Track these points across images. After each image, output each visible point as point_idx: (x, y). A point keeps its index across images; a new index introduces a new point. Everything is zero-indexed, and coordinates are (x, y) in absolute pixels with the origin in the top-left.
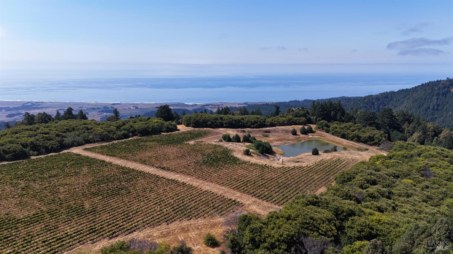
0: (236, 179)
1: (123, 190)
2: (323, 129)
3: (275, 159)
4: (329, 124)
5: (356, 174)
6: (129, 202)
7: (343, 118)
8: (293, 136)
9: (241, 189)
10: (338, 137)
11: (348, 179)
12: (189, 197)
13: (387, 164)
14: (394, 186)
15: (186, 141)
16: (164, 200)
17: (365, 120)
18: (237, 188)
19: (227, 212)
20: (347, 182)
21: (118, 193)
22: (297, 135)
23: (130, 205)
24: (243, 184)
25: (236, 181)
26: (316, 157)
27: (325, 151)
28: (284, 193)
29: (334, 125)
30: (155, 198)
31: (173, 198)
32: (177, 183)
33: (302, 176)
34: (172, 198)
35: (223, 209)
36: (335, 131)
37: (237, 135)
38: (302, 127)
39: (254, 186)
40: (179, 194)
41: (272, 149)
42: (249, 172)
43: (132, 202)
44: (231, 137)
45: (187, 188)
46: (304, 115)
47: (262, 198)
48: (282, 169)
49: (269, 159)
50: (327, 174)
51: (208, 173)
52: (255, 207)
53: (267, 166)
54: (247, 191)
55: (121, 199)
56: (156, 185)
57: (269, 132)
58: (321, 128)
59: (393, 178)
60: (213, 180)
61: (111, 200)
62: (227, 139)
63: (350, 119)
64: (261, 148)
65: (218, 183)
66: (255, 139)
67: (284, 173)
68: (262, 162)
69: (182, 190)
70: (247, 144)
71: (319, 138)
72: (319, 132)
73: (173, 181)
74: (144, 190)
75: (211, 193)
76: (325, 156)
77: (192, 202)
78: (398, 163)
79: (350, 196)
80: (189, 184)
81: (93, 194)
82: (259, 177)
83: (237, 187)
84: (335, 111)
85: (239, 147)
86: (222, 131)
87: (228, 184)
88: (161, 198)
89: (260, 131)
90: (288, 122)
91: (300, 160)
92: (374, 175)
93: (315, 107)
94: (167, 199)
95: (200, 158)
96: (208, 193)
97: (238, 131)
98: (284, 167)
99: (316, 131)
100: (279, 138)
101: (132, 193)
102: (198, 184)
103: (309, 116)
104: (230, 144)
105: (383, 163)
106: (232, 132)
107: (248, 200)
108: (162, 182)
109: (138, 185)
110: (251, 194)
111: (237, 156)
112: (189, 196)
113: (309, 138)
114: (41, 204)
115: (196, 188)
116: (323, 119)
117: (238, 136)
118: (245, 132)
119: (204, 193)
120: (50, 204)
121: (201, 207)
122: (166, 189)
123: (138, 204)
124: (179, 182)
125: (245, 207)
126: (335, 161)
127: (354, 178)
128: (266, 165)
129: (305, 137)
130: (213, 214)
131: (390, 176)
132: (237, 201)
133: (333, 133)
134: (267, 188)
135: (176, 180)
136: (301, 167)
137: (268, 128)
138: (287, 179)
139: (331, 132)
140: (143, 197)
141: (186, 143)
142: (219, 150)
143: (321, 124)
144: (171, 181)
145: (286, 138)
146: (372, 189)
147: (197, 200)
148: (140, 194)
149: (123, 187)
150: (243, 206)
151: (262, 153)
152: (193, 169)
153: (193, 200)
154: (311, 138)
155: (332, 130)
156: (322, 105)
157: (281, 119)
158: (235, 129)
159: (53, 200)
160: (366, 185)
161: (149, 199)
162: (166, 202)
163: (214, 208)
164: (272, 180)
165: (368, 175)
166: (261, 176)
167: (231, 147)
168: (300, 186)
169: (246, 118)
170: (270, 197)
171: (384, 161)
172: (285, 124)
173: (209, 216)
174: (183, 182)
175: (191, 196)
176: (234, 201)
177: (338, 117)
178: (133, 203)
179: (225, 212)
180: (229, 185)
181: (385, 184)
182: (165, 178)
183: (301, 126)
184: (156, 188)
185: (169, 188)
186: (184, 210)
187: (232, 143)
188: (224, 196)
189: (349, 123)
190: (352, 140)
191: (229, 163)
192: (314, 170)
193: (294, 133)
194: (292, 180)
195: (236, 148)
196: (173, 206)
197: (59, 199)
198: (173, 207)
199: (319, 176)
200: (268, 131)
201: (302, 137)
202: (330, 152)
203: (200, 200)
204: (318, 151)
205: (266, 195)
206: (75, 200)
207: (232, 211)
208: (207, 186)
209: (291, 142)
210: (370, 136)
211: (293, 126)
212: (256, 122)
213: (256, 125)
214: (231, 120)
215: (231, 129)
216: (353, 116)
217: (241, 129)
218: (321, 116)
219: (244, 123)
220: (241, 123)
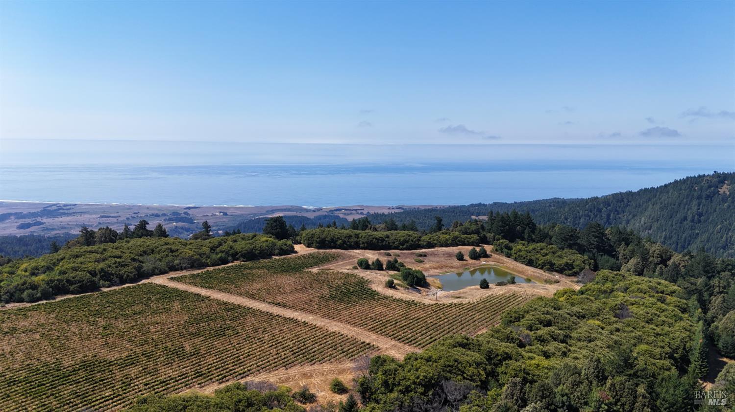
0: (372, 319)
1: (230, 330)
2: (502, 252)
3: (428, 293)
4: (511, 245)
5: (528, 312)
6: (238, 344)
7: (534, 237)
8: (458, 261)
9: (378, 330)
10: (522, 263)
11: (516, 318)
12: (312, 340)
13: (573, 301)
14: (576, 329)
15: (307, 267)
16: (281, 342)
18: (373, 330)
19: (358, 357)
20: (514, 322)
21: (223, 333)
22: (465, 260)
23: (240, 347)
24: (381, 324)
25: (372, 320)
26: (484, 291)
27: (498, 283)
28: (432, 336)
29: (518, 246)
30: (270, 340)
31: (293, 340)
32: (296, 322)
33: (460, 315)
34: (291, 340)
35: (354, 353)
36: (519, 255)
37: (378, 260)
38: (472, 249)
39: (395, 327)
40: (300, 336)
41: (425, 280)
42: (391, 309)
43: (242, 344)
44: (370, 262)
45: (310, 329)
46: (477, 232)
47: (403, 341)
48: (434, 306)
49: (420, 293)
50: (493, 313)
51: (337, 310)
52: (393, 352)
53: (415, 302)
54: (385, 333)
55: (228, 341)
56: (270, 325)
57: (425, 256)
58: (499, 250)
59: (576, 318)
60: (342, 319)
61: (216, 341)
62: (364, 265)
63: (544, 237)
64: (409, 279)
65: (349, 323)
66: (403, 266)
67: (436, 311)
68: (410, 297)
69: (303, 331)
70: (392, 273)
71: (495, 265)
72: (496, 256)
73: (291, 319)
74: (256, 330)
75: (340, 334)
76: (496, 290)
77: (316, 345)
78: (588, 299)
79: (512, 339)
80: (312, 324)
81: (193, 334)
82: (402, 316)
83: (372, 328)
84: (523, 225)
85: (380, 277)
86: (358, 253)
87: (361, 325)
88: (277, 340)
89: (412, 254)
90: (452, 241)
91: (462, 295)
92: (551, 314)
93: (493, 220)
94: (284, 341)
95: (326, 291)
96: (337, 334)
97: (380, 254)
98: (437, 304)
99: (492, 255)
100: (438, 265)
101: (241, 334)
102: (323, 324)
103: (485, 233)
104: (368, 272)
105: (568, 299)
106: (371, 256)
107: (386, 343)
108: (278, 321)
109: (248, 324)
110: (390, 336)
111: (376, 290)
112: (312, 338)
113: (481, 265)
114: (132, 345)
115: (320, 329)
116: (504, 238)
117: (380, 261)
118: (390, 255)
119: (330, 334)
120: (143, 345)
121: (326, 351)
122: (283, 330)
123: (250, 347)
124: (298, 322)
125: (381, 352)
126: (508, 297)
127: (523, 317)
128: (413, 301)
129: (475, 264)
130: (342, 359)
131: (572, 316)
132: (372, 344)
133: (516, 257)
134: (412, 329)
135: (295, 318)
136: (460, 304)
137: (424, 250)
138: (439, 319)
139: (513, 256)
140: (254, 338)
141: (307, 270)
142: (353, 280)
143: (499, 245)
144: (288, 320)
145: (449, 265)
146: (543, 331)
147: (322, 342)
148: (251, 335)
149: (229, 327)
150: (379, 350)
151: (411, 286)
152: (317, 306)
153: (317, 343)
154: (483, 265)
155: (515, 253)
156: (503, 217)
157: (443, 237)
158: (376, 252)
159: (145, 341)
160: (537, 326)
161: (262, 341)
162: (283, 345)
163: (343, 352)
164: (419, 320)
165: (543, 314)
166: (405, 315)
167: (369, 277)
168: (454, 327)
169: (392, 234)
170: (414, 340)
171: (570, 296)
172: (448, 244)
173: (336, 360)
174: (304, 322)
175: (315, 337)
176: (368, 344)
177: (526, 235)
178: (243, 346)
179: (356, 356)
180: (363, 326)
181: (564, 325)
182: (280, 316)
183: (470, 248)
184: (271, 328)
185: (287, 328)
186: (306, 354)
187: (370, 271)
188: (355, 339)
189: (540, 244)
190: (542, 268)
191: (365, 297)
192: (477, 309)
193: (460, 257)
194: (446, 320)
195: (376, 277)
196: (292, 349)
197: (153, 339)
198: (293, 351)
199: (482, 316)
200: (423, 254)
201: (471, 264)
202: (505, 285)
203: (325, 343)
204: (488, 283)
205: (409, 338)
206: (172, 341)
207: (364, 355)
208: (334, 327)
209: (456, 271)
210: (567, 263)
211: (460, 247)
212: (407, 242)
213: (407, 246)
214: (370, 238)
215: (371, 251)
216: (548, 233)
217: (385, 251)
218: (500, 234)
219: (389, 243)
220: (384, 243)
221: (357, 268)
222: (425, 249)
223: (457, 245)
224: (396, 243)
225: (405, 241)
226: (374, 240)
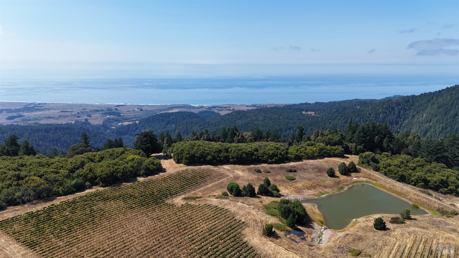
2: (369, 165)
3: (313, 236)
4: (377, 157)
8: (330, 178)
10: (394, 179)
17: (429, 152)
22: (337, 177)
26: (383, 235)
29: (384, 159)
36: (389, 170)
37: (250, 186)
44: (241, 186)
49: (305, 239)
57: (295, 171)
58: (366, 162)
62: (235, 191)
66: (277, 190)
70: (266, 200)
71: (367, 182)
72: (365, 170)
76: (399, 237)
84: (380, 135)
86: (228, 170)
89: (282, 168)
90: (319, 153)
91: (360, 245)
97: (250, 170)
99: (361, 170)
100: (310, 183)
103: (346, 143)
113: (354, 183)
117: (252, 186)
118: (261, 172)
129: (347, 181)
133: (385, 172)
137: (292, 164)
139: (382, 170)
143: (365, 158)
145: (322, 183)
151: (293, 226)
154: (356, 182)
155: (384, 167)
157: (310, 150)
158: (246, 167)
169: (260, 146)
172: (315, 156)
177: (385, 145)
190: (415, 185)
193: (332, 174)
200: (293, 169)
201: (344, 181)
209: (331, 191)
210: (442, 180)
211: (326, 159)
212: (276, 155)
213: (276, 160)
214: (240, 152)
215: (241, 166)
216: (404, 142)
217: (254, 166)
218: (362, 144)
219: (258, 157)
220: (254, 157)
221: (227, 195)
222: (293, 162)
223: (324, 157)
224: (265, 157)
225: (274, 155)
226: (244, 154)
